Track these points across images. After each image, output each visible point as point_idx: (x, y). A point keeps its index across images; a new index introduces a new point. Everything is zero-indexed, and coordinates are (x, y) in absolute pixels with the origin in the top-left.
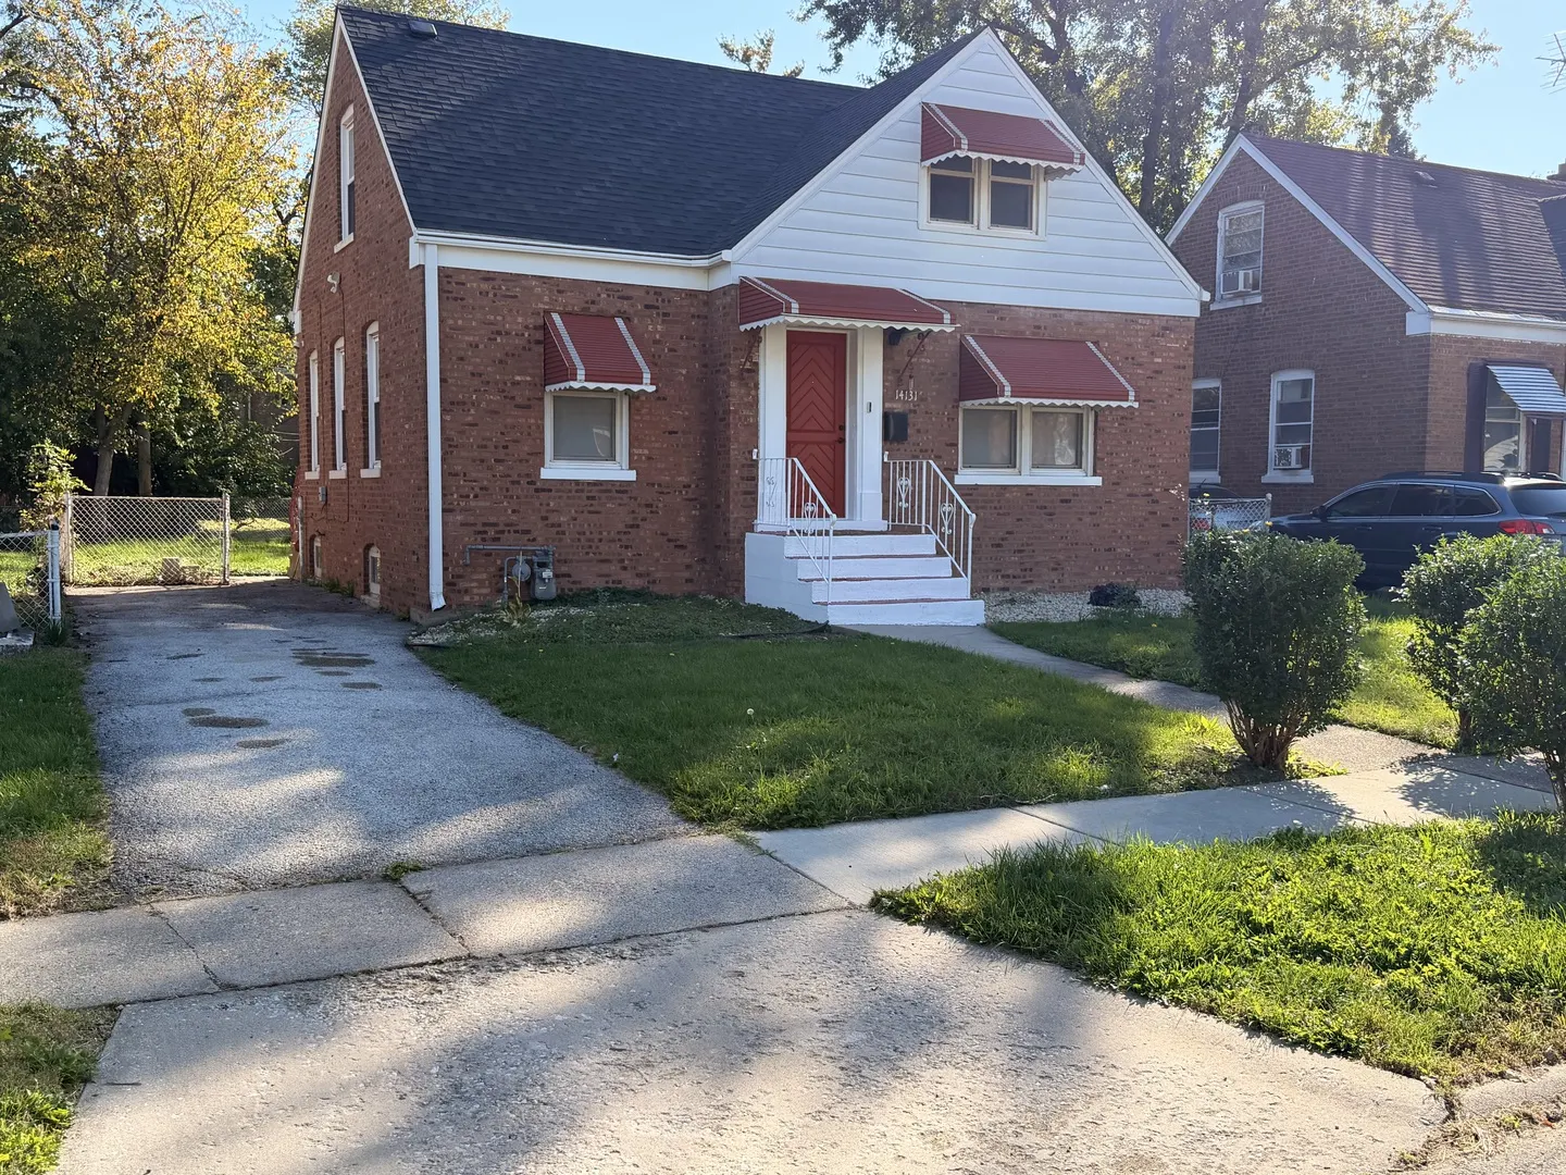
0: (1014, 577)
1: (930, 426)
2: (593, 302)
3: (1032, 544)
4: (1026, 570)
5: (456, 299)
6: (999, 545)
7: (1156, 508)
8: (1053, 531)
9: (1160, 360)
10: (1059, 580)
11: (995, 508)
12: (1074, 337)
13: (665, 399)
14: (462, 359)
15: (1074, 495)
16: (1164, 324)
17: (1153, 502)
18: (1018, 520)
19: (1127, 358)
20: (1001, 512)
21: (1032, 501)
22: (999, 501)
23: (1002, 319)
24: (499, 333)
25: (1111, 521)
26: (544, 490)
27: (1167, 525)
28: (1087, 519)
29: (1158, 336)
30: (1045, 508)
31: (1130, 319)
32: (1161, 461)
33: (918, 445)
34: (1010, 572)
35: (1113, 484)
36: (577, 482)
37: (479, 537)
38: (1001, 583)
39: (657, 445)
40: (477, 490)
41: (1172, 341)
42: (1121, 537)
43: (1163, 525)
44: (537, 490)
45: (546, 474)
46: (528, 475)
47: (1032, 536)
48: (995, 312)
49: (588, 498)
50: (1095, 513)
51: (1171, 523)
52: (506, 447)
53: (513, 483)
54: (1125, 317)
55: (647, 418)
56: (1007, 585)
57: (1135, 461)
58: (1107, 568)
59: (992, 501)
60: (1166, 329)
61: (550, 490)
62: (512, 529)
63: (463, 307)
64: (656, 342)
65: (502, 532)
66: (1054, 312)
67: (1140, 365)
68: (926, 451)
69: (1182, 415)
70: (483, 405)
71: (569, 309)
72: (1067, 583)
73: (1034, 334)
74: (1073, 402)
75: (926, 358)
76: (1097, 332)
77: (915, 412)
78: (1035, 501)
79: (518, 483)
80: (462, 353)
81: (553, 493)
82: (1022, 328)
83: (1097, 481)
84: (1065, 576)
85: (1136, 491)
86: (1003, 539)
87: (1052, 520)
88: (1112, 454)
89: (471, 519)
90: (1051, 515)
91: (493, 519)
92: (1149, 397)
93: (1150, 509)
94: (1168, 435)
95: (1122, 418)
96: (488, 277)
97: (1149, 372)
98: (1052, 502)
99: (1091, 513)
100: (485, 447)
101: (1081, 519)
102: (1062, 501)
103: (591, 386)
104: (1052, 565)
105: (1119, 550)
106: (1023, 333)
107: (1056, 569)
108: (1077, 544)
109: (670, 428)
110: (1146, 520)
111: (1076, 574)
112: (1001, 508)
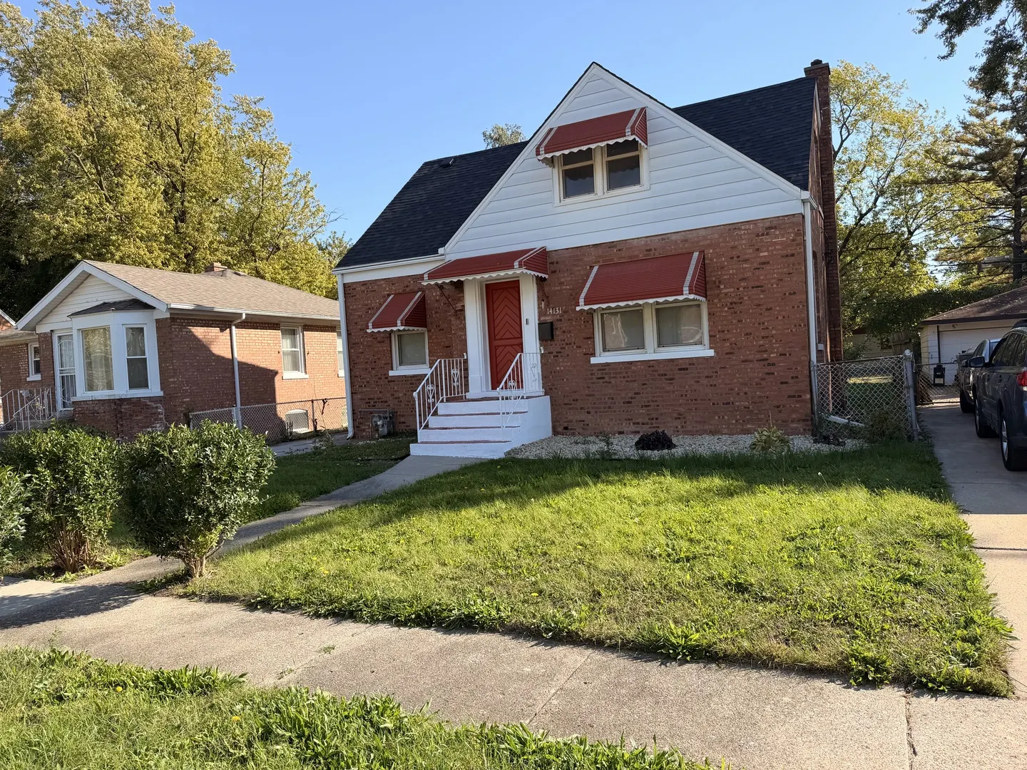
0: (643, 424)
1: (572, 328)
2: (407, 286)
3: (656, 401)
4: (653, 419)
5: (352, 296)
6: (629, 402)
7: (772, 369)
8: (674, 392)
9: (766, 254)
10: (682, 427)
11: (624, 377)
12: (680, 251)
13: (443, 330)
14: (356, 323)
15: (690, 364)
16: (768, 224)
17: (769, 364)
18: (644, 384)
19: (732, 258)
20: (629, 379)
21: (653, 371)
22: (627, 373)
23: (620, 250)
24: (369, 309)
25: (727, 381)
26: (391, 381)
27: (786, 383)
28: (705, 381)
29: (763, 235)
30: (665, 375)
31: (733, 228)
32: (774, 332)
33: (564, 340)
34: (640, 420)
35: (727, 354)
36: (405, 376)
37: (367, 405)
38: (633, 428)
39: (441, 354)
40: (365, 383)
41: (777, 237)
42: (738, 394)
43: (782, 383)
44: (389, 382)
45: (391, 373)
46: (385, 375)
47: (656, 395)
48: (615, 246)
49: (411, 384)
50: (711, 377)
51: (790, 381)
52: (375, 362)
53: (379, 379)
54: (728, 227)
55: (435, 341)
56: (637, 429)
57: (747, 334)
58: (726, 417)
59: (620, 373)
60: (770, 228)
61: (394, 381)
62: (380, 401)
63: (355, 299)
64: (437, 301)
65: (376, 402)
66: (660, 237)
67: (746, 261)
68: (570, 344)
69: (795, 293)
70: (365, 343)
71: (397, 292)
72: (689, 428)
73: (646, 255)
74: (634, 302)
75: (567, 285)
76: (701, 244)
77: (561, 320)
78: (656, 371)
79: (381, 378)
80: (356, 321)
81: (396, 383)
82: (636, 253)
83: (711, 353)
84: (688, 423)
85: (750, 357)
86: (631, 398)
87: (672, 383)
88: (723, 331)
89: (364, 397)
90: (671, 379)
91: (372, 396)
92: (757, 284)
93: (767, 371)
94: (780, 311)
95: (731, 303)
96: (364, 283)
97: (755, 264)
98: (671, 370)
99: (707, 377)
100: (367, 362)
101: (698, 382)
102: (680, 369)
103: (376, 330)
104: (675, 415)
105: (737, 404)
106: (637, 256)
107: (679, 418)
108: (696, 400)
109: (447, 345)
110: (763, 379)
111: (697, 422)
112: (628, 377)
